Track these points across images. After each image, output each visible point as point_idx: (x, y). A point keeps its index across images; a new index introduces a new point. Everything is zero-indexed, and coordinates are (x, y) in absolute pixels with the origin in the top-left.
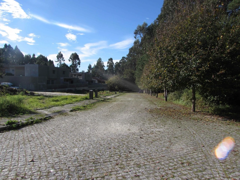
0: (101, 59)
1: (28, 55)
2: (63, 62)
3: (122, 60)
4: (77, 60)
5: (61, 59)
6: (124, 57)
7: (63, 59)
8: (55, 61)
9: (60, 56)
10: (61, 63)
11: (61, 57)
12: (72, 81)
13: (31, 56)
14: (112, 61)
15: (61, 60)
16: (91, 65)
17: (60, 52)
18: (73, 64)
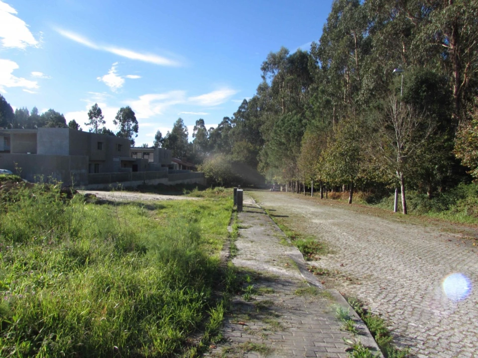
0: (182, 122)
1: (22, 109)
2: (101, 126)
3: (222, 123)
4: (131, 123)
5: (98, 119)
6: (228, 118)
7: (102, 119)
8: (85, 124)
9: (96, 113)
10: (96, 128)
11: (98, 116)
12: (135, 166)
13: (28, 112)
14: (204, 126)
15: (96, 122)
16: (161, 132)
17: (96, 105)
18: (123, 130)
